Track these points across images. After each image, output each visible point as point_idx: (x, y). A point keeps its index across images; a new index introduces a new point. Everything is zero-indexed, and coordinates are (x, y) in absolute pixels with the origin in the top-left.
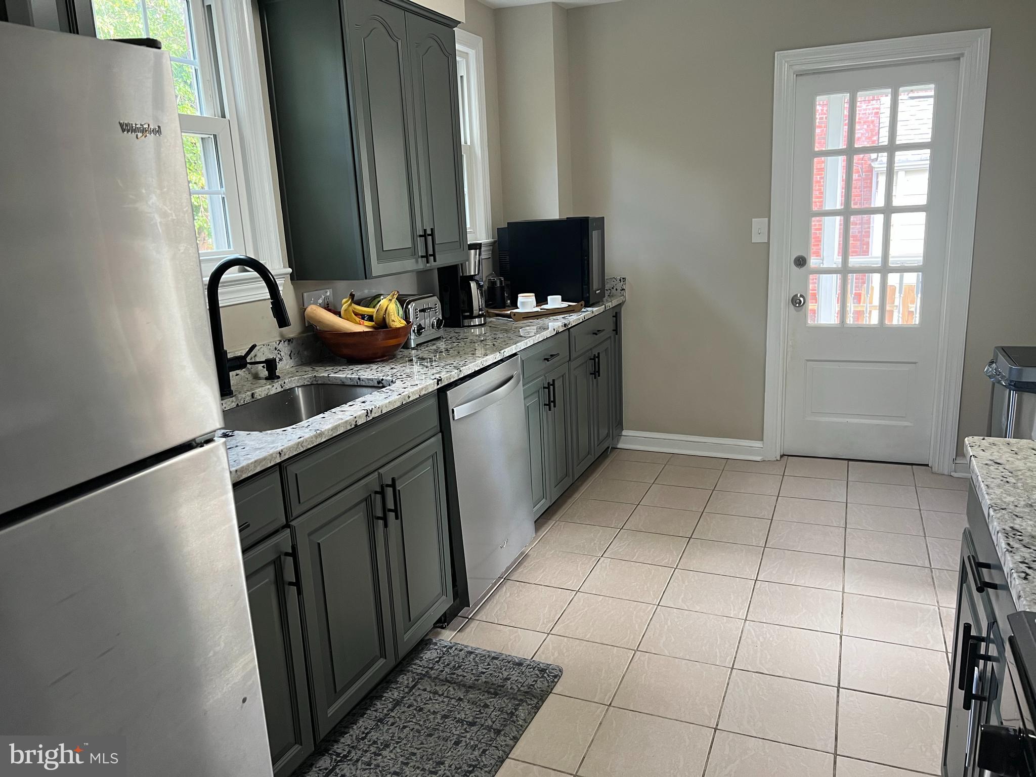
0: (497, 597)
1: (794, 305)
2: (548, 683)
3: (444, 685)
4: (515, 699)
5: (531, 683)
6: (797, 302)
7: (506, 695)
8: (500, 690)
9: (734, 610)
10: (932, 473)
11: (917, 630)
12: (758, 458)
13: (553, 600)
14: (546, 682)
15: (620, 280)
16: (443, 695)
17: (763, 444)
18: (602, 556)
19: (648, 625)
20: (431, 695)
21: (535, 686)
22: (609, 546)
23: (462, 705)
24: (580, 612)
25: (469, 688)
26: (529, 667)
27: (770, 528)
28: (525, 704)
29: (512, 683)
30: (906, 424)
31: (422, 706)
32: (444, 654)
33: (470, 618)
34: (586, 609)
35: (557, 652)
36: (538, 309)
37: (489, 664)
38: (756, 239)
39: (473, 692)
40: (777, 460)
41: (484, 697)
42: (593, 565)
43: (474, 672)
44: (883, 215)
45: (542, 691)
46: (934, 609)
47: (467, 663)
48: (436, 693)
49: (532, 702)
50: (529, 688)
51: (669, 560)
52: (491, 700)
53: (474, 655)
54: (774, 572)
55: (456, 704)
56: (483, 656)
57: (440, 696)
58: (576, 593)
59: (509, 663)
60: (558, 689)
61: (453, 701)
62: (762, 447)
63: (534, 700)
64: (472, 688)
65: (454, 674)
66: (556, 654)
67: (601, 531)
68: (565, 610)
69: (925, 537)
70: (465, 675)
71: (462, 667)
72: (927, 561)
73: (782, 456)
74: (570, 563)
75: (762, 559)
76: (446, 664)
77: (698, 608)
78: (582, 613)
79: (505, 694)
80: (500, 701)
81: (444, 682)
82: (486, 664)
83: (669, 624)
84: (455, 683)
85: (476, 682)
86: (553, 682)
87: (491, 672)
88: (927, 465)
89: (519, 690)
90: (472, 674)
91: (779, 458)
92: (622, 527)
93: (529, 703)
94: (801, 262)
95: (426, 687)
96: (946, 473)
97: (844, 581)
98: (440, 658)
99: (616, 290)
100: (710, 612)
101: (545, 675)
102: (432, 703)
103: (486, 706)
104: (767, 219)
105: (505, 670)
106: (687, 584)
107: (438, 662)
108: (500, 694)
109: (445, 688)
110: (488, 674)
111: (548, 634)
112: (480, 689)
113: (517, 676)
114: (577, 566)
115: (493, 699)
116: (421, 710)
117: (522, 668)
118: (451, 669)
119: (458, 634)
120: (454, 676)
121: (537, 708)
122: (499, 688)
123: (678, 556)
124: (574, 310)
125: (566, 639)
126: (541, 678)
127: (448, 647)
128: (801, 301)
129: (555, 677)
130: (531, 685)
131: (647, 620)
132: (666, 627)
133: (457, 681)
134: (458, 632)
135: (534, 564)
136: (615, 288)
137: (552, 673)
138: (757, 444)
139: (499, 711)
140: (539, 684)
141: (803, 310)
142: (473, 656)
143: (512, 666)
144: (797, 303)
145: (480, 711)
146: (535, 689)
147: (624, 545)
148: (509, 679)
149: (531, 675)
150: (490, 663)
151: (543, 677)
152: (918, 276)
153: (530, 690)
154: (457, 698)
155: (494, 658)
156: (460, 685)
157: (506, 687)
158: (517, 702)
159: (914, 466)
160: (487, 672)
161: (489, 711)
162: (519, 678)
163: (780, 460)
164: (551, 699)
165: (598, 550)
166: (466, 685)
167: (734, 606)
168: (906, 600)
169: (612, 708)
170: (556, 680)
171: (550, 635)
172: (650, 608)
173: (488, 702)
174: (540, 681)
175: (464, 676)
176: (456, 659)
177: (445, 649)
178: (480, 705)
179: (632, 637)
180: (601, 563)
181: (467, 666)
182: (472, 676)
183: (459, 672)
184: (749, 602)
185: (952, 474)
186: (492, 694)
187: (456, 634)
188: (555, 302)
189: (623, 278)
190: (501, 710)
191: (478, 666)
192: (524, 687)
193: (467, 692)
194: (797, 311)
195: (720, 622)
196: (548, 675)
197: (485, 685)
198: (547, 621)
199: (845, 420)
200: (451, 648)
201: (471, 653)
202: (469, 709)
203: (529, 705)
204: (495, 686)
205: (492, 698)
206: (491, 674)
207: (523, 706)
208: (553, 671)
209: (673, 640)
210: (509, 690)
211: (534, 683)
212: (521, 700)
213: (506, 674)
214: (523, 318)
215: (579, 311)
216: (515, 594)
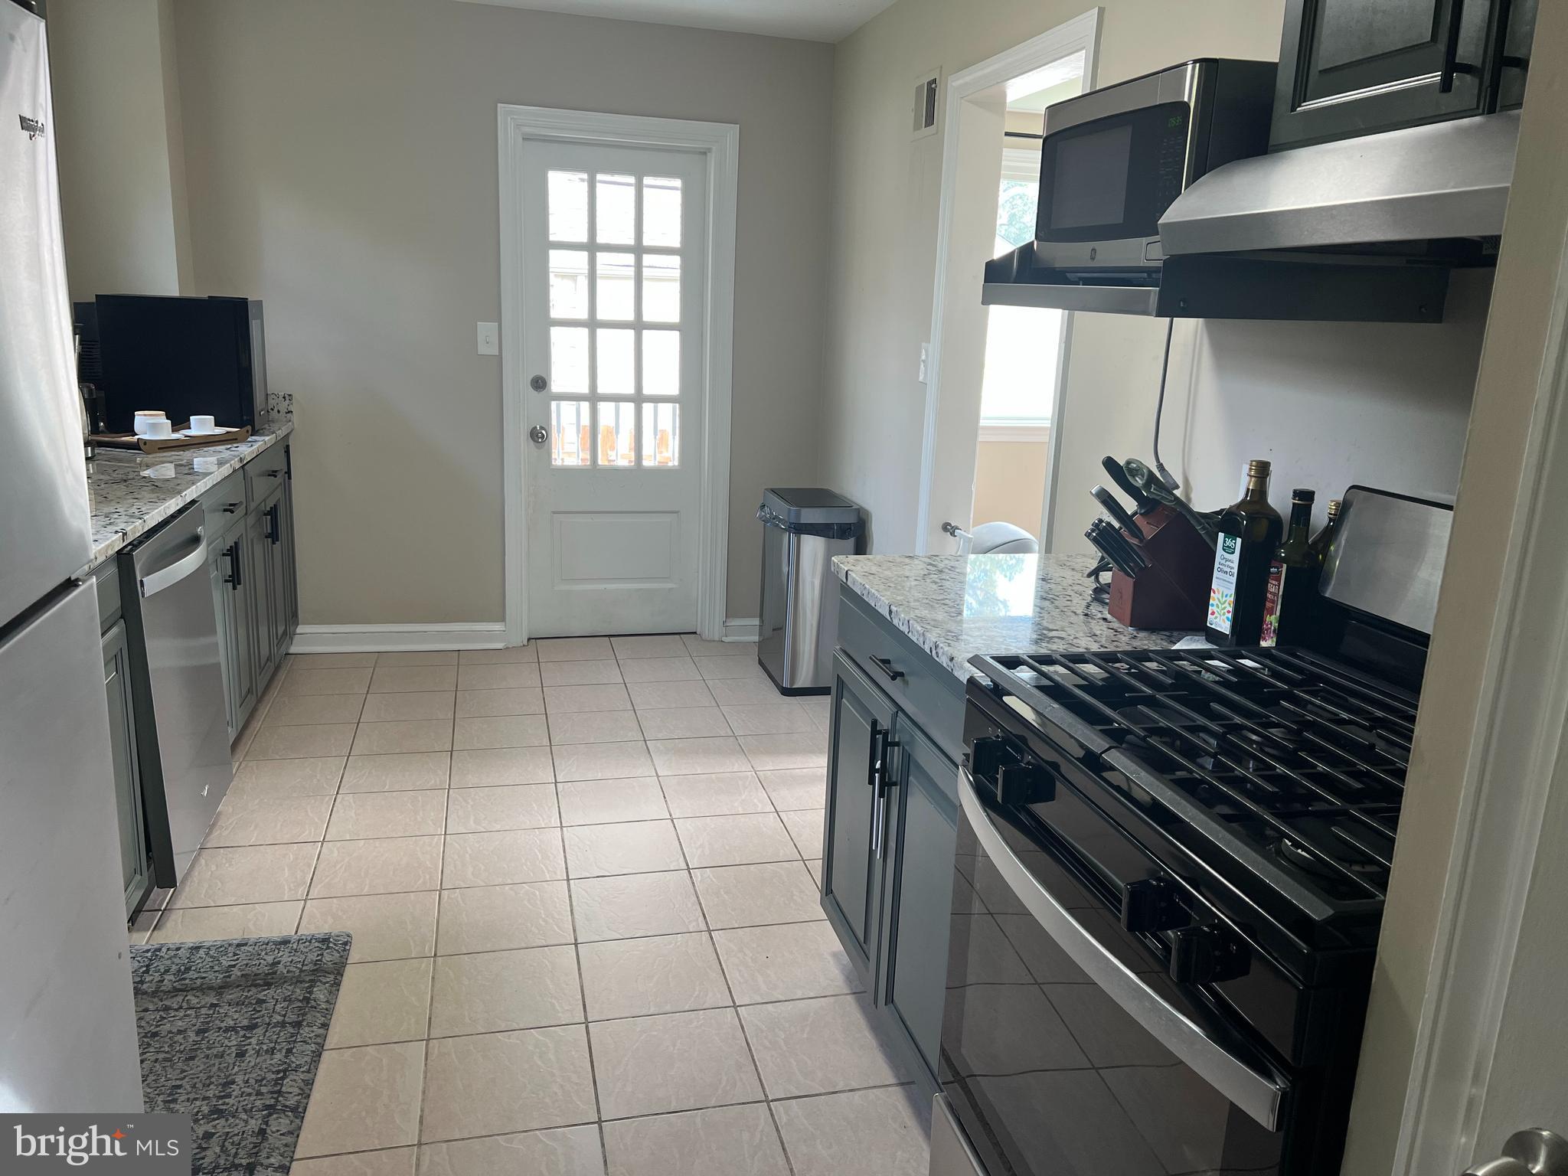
0: (197, 874)
1: (534, 441)
2: (339, 953)
3: (176, 995)
4: (301, 982)
5: (315, 959)
6: (539, 436)
7: (285, 982)
8: (273, 978)
9: (543, 820)
10: (703, 640)
11: (743, 797)
12: (500, 646)
13: (292, 859)
14: (335, 953)
15: (284, 398)
16: (181, 1007)
17: (505, 625)
18: (337, 793)
19: (443, 859)
20: (161, 1013)
21: (324, 960)
22: (342, 778)
23: (221, 1011)
24: (339, 866)
25: (220, 990)
26: (301, 942)
27: (547, 723)
28: (319, 983)
29: (286, 966)
30: (670, 585)
31: (153, 1029)
32: (151, 960)
33: (165, 909)
34: (347, 860)
35: (329, 917)
36: (175, 436)
37: (235, 954)
38: (483, 349)
39: (230, 992)
40: (524, 646)
41: (251, 993)
42: (329, 806)
43: (216, 968)
44: (633, 331)
45: (335, 964)
46: (752, 775)
47: (198, 962)
48: (167, 1009)
49: (328, 980)
50: (315, 965)
51: (435, 781)
52: (265, 993)
53: (205, 950)
54: (573, 770)
55: (211, 1012)
56: (221, 947)
57: (176, 1010)
58: (322, 844)
59: (267, 944)
60: (354, 956)
61: (204, 1011)
62: (504, 629)
63: (330, 976)
64: (225, 988)
65: (185, 979)
66: (330, 920)
67: (320, 764)
68: (315, 868)
69: (718, 706)
70: (204, 975)
71: (193, 968)
72: (729, 730)
73: (529, 639)
74: (293, 810)
75: (553, 759)
76: (162, 971)
77: (498, 827)
78: (342, 866)
79: (283, 981)
80: (280, 990)
81: (172, 992)
82: (230, 955)
83: (470, 851)
84: (193, 989)
85: (228, 980)
86: (344, 950)
87: (245, 962)
88: (695, 633)
89: (301, 971)
90: (215, 972)
91: (525, 643)
92: (350, 753)
93: (324, 981)
94: (540, 383)
95: (146, 1006)
96: (716, 638)
97: (654, 765)
98: (147, 966)
99: (279, 412)
100: (515, 828)
101: (331, 945)
102: (169, 1021)
103: (260, 1002)
104: (497, 324)
105: (266, 954)
106: (472, 803)
107: (147, 972)
108: (276, 983)
109: (180, 999)
110: (241, 966)
111: (305, 900)
112: (240, 986)
113: (290, 956)
114: (307, 811)
115: (268, 991)
116: (155, 1034)
117: (291, 945)
118: (174, 974)
119: (156, 932)
120: (187, 981)
121: (337, 984)
122: (269, 977)
123: (445, 774)
124: (236, 439)
125: (335, 900)
126: (326, 949)
127: (152, 951)
128: (543, 434)
129: (346, 944)
130: (317, 960)
131: (438, 855)
132: (467, 856)
133: (194, 986)
134: (153, 930)
135: (235, 823)
136: (276, 410)
137: (339, 941)
138: (497, 627)
139: (284, 1001)
140: (327, 958)
141: (546, 447)
142: (202, 952)
143: (274, 947)
144: (539, 438)
145: (254, 1009)
146: (325, 964)
147: (364, 775)
148: (279, 962)
149: (311, 950)
150: (238, 952)
151: (328, 948)
152: (674, 409)
153: (318, 966)
154: (208, 1005)
155: (239, 945)
156: (204, 989)
157: (278, 973)
158: (307, 985)
159: (682, 636)
160: (237, 964)
161: (270, 1005)
162: (294, 958)
163: (528, 645)
164: (349, 972)
165: (327, 787)
166: (213, 987)
167: (542, 816)
168: (721, 771)
169: (440, 958)
170: (347, 948)
171: (309, 902)
172: (435, 840)
173: (261, 996)
174: (327, 953)
175: (204, 978)
176: (177, 960)
177: (150, 954)
178: (251, 1003)
179: (428, 877)
180: (341, 802)
181: (200, 965)
182: (217, 974)
183: (192, 974)
184: (557, 808)
185: (724, 639)
186: (261, 986)
187: (151, 935)
188: (202, 425)
189: (290, 395)
190: (288, 999)
191: (218, 960)
192: (307, 965)
193: (221, 994)
194: (538, 448)
195: (532, 836)
196: (335, 944)
197: (244, 979)
198: (294, 886)
199: (602, 587)
200: (159, 950)
201: (198, 948)
202: (236, 1011)
203: (325, 983)
204: (261, 976)
205: (265, 990)
206: (247, 964)
207: (318, 986)
208: (339, 939)
209: (483, 868)
210: (286, 975)
211: (319, 958)
212: (311, 981)
213: (270, 959)
214: (159, 449)
215: (244, 440)
216: (225, 864)
